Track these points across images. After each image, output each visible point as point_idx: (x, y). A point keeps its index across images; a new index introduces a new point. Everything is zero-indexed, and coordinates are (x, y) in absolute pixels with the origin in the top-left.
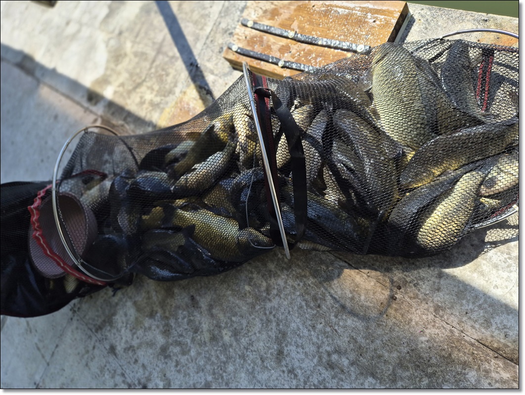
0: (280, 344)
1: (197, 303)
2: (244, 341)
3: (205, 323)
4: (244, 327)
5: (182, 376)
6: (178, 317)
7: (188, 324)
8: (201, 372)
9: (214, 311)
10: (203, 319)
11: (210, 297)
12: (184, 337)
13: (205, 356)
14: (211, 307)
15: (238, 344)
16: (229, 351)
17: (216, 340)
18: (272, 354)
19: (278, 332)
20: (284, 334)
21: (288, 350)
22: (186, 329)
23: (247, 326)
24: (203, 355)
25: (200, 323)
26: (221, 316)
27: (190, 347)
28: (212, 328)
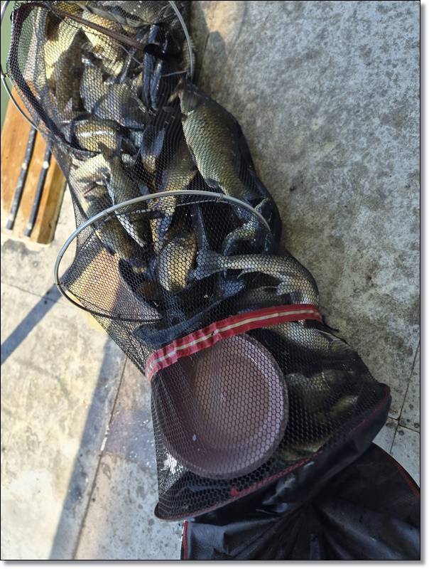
0: (301, 61)
1: (295, 179)
2: (314, 99)
3: (315, 157)
4: (299, 107)
5: (394, 160)
6: (323, 199)
7: (327, 181)
8: (374, 135)
9: (297, 152)
10: (312, 162)
11: (284, 164)
12: (344, 179)
13: (354, 139)
14: (294, 159)
15: (320, 105)
16: (333, 111)
17: (328, 133)
18: (314, 64)
19: (290, 69)
20: (289, 61)
21: (303, 50)
22: (333, 180)
23: (297, 104)
24: (353, 142)
25: (318, 164)
26: (299, 140)
27: (352, 165)
28: (317, 146)
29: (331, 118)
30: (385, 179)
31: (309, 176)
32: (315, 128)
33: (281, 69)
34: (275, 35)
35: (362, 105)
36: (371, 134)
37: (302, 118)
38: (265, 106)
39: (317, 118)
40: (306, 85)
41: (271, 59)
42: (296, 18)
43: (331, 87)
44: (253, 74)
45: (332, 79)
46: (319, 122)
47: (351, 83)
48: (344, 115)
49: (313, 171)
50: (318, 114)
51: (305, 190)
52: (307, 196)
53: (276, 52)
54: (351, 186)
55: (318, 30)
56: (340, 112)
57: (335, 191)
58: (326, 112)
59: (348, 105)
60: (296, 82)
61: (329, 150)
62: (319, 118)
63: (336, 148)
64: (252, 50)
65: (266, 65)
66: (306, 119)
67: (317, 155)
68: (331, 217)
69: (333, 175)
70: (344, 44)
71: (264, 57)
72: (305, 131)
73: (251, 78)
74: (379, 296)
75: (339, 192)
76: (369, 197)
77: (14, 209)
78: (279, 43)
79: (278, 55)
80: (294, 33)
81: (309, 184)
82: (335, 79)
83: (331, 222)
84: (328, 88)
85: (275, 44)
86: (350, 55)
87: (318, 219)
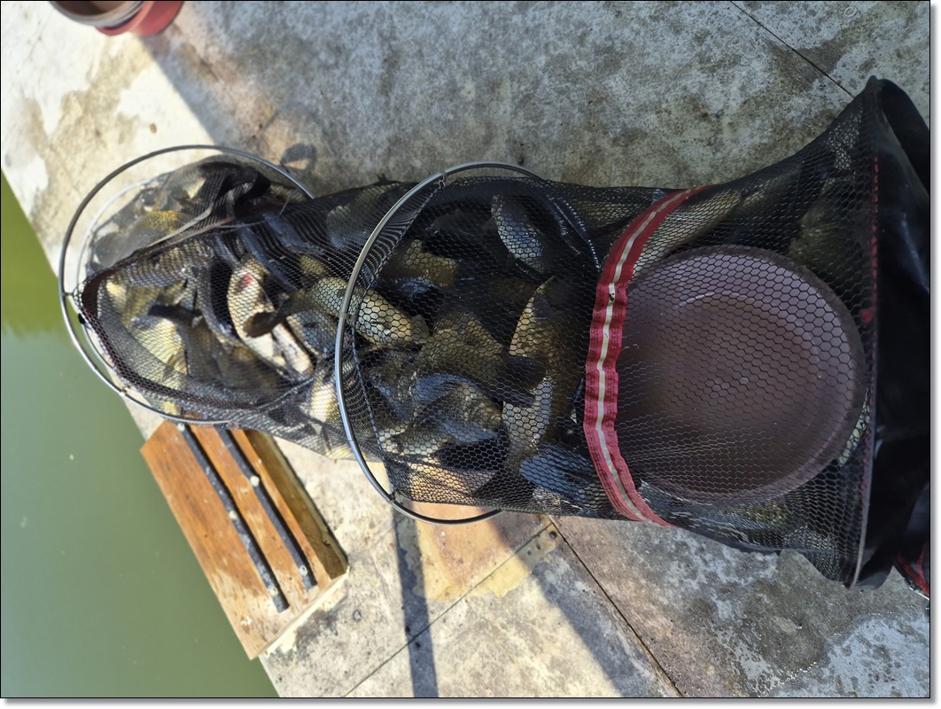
0: (390, 77)
1: (512, 151)
3: (505, 112)
8: (530, 28)
12: (554, 89)
13: (518, 55)
15: (452, 77)
20: (382, 90)
21: (383, 68)
23: (432, 104)
24: (520, 57)
25: (515, 113)
26: (471, 122)
27: (545, 71)
28: (494, 103)
29: (476, 71)
30: (590, 39)
31: (520, 132)
32: (472, 96)
33: (382, 104)
34: (344, 92)
35: (487, 28)
36: (527, 31)
37: (450, 106)
38: (406, 145)
39: (463, 88)
40: (420, 82)
41: (363, 111)
42: (347, 59)
43: (443, 54)
44: (363, 140)
45: (434, 50)
46: (469, 89)
47: (455, 29)
48: (483, 53)
49: (519, 124)
50: (459, 85)
51: (534, 145)
52: (543, 147)
53: (362, 101)
54: (569, 84)
55: (375, 41)
56: (477, 57)
57: (561, 107)
58: (465, 74)
59: (476, 44)
60: (409, 93)
61: (509, 92)
62: (466, 85)
63: (513, 81)
64: (339, 128)
65: (365, 119)
66: (455, 102)
67: (503, 109)
68: (590, 128)
69: (540, 100)
70: (411, 18)
71: (356, 117)
72: (467, 110)
73: (366, 145)
74: (739, 116)
75: (566, 102)
76: (599, 67)
77: (267, 576)
78: (355, 92)
79: (365, 99)
80: (359, 69)
81: (530, 136)
82: (437, 45)
83: (596, 131)
84: (441, 58)
85: (353, 98)
86: (427, 16)
87: (581, 148)
